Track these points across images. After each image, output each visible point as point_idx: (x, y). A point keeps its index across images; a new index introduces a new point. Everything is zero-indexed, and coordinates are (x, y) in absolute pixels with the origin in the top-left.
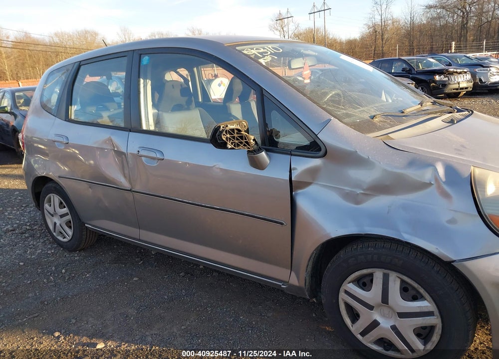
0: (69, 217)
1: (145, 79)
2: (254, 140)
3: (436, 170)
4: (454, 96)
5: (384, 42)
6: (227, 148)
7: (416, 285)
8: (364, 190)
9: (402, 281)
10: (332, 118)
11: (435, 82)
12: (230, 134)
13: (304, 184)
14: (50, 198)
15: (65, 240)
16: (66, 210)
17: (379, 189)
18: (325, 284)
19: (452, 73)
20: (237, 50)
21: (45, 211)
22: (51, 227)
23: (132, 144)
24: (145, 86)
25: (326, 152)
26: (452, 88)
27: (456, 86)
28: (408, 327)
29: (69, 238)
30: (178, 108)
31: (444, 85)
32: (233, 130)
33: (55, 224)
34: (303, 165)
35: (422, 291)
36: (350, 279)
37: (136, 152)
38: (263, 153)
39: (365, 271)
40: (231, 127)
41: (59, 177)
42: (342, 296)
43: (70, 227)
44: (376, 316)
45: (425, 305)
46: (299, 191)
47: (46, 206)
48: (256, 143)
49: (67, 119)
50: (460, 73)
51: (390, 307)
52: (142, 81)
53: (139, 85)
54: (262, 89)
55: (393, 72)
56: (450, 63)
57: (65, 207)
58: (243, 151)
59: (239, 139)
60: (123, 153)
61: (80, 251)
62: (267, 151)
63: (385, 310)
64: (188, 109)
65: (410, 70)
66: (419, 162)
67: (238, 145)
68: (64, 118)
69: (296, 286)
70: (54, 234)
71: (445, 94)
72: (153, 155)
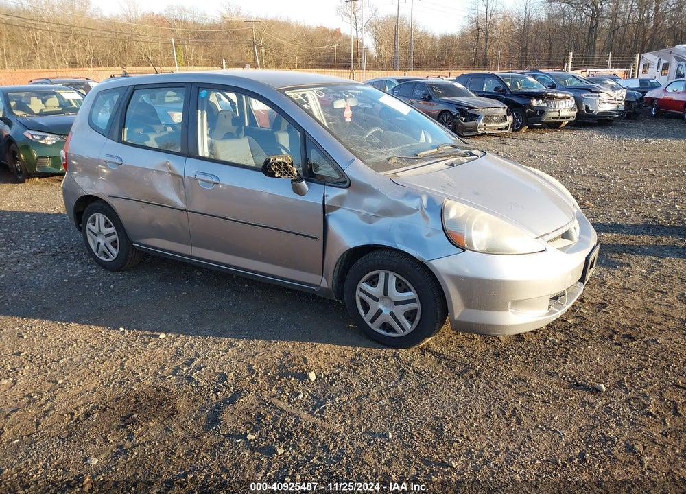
0: (116, 237)
1: (202, 110)
2: (297, 171)
3: (421, 200)
4: (555, 126)
5: (489, 43)
6: (275, 177)
7: (405, 281)
8: (375, 213)
9: (398, 279)
10: (356, 158)
11: (531, 107)
12: (278, 165)
13: (334, 208)
14: (95, 218)
15: (109, 260)
16: (112, 229)
17: (385, 212)
18: (346, 285)
19: (552, 98)
20: (286, 95)
21: (88, 231)
22: (93, 248)
23: (189, 169)
24: (202, 117)
25: (350, 184)
26: (551, 115)
27: (556, 114)
28: (400, 311)
29: (113, 258)
30: (229, 136)
31: (542, 112)
32: (280, 163)
33: (99, 243)
34: (333, 193)
35: (409, 284)
36: (363, 279)
37: (193, 176)
38: (304, 182)
39: (373, 273)
40: (278, 160)
41: (110, 196)
42: (358, 293)
43: (115, 247)
44: (380, 306)
45: (412, 295)
46: (330, 213)
47: (89, 225)
48: (298, 174)
49: (120, 141)
50: (562, 98)
51: (389, 298)
52: (199, 112)
53: (197, 116)
54: (304, 131)
55: (484, 90)
56: (554, 84)
57: (111, 226)
58: (288, 179)
59: (285, 169)
60: (180, 176)
61: (123, 271)
62: (307, 181)
63: (387, 301)
64: (238, 137)
65: (504, 90)
66: (412, 194)
67: (284, 175)
68: (117, 140)
69: (326, 288)
70: (96, 254)
71: (542, 123)
72: (209, 179)
